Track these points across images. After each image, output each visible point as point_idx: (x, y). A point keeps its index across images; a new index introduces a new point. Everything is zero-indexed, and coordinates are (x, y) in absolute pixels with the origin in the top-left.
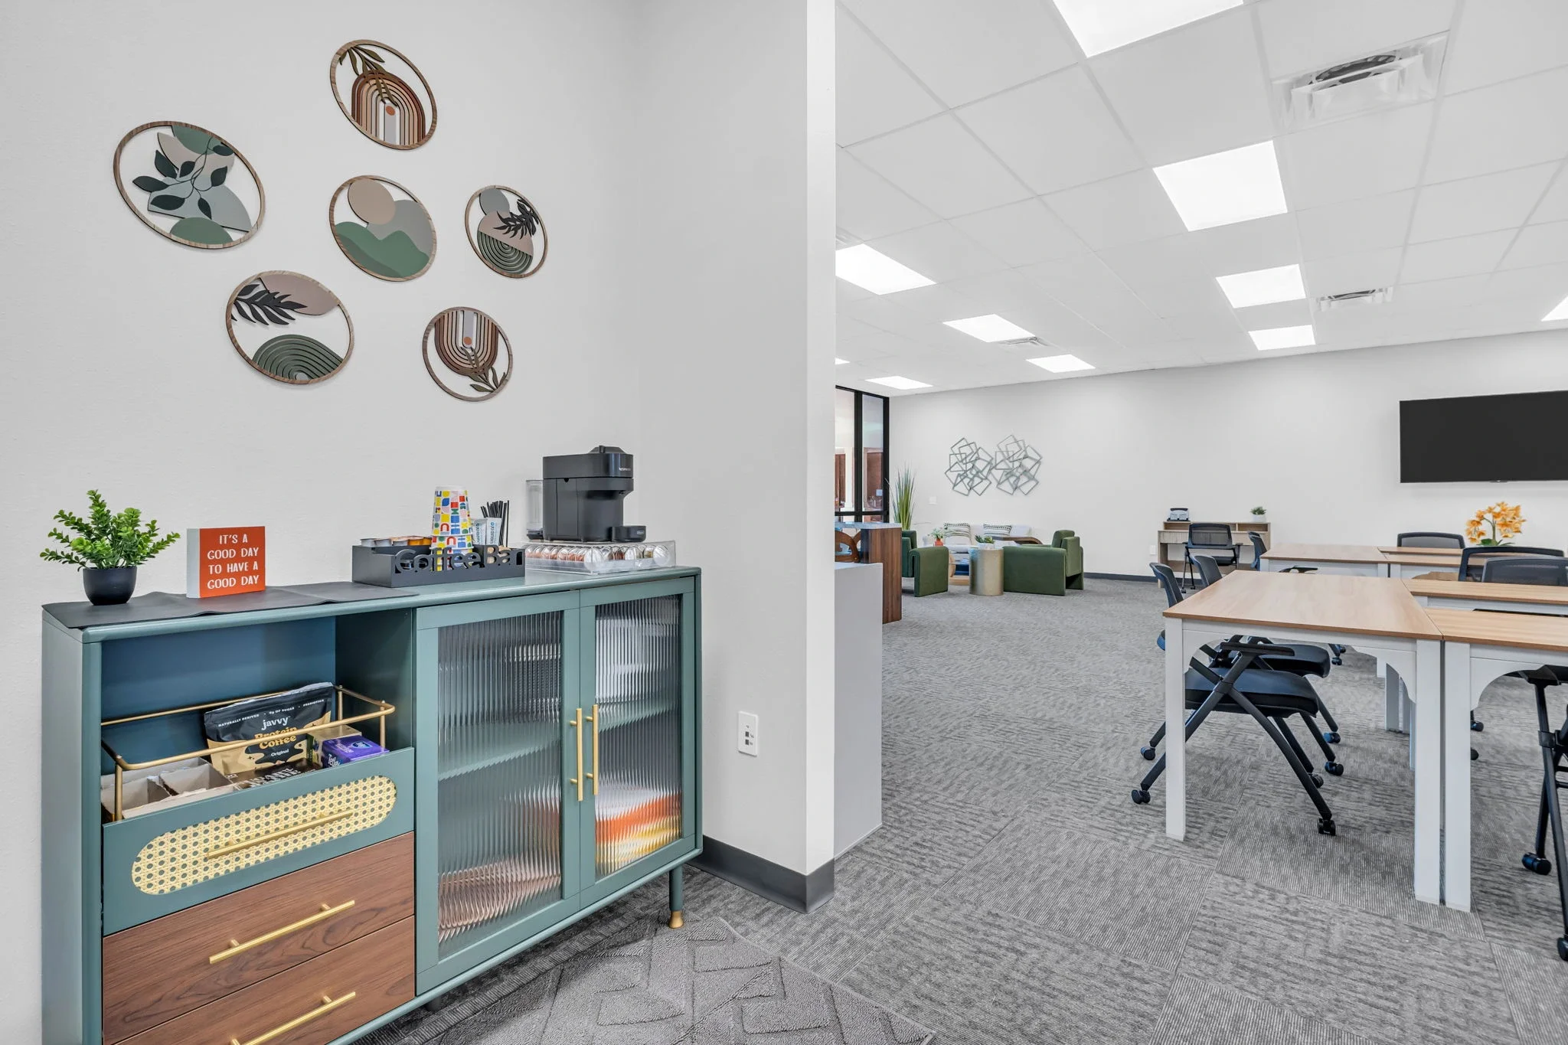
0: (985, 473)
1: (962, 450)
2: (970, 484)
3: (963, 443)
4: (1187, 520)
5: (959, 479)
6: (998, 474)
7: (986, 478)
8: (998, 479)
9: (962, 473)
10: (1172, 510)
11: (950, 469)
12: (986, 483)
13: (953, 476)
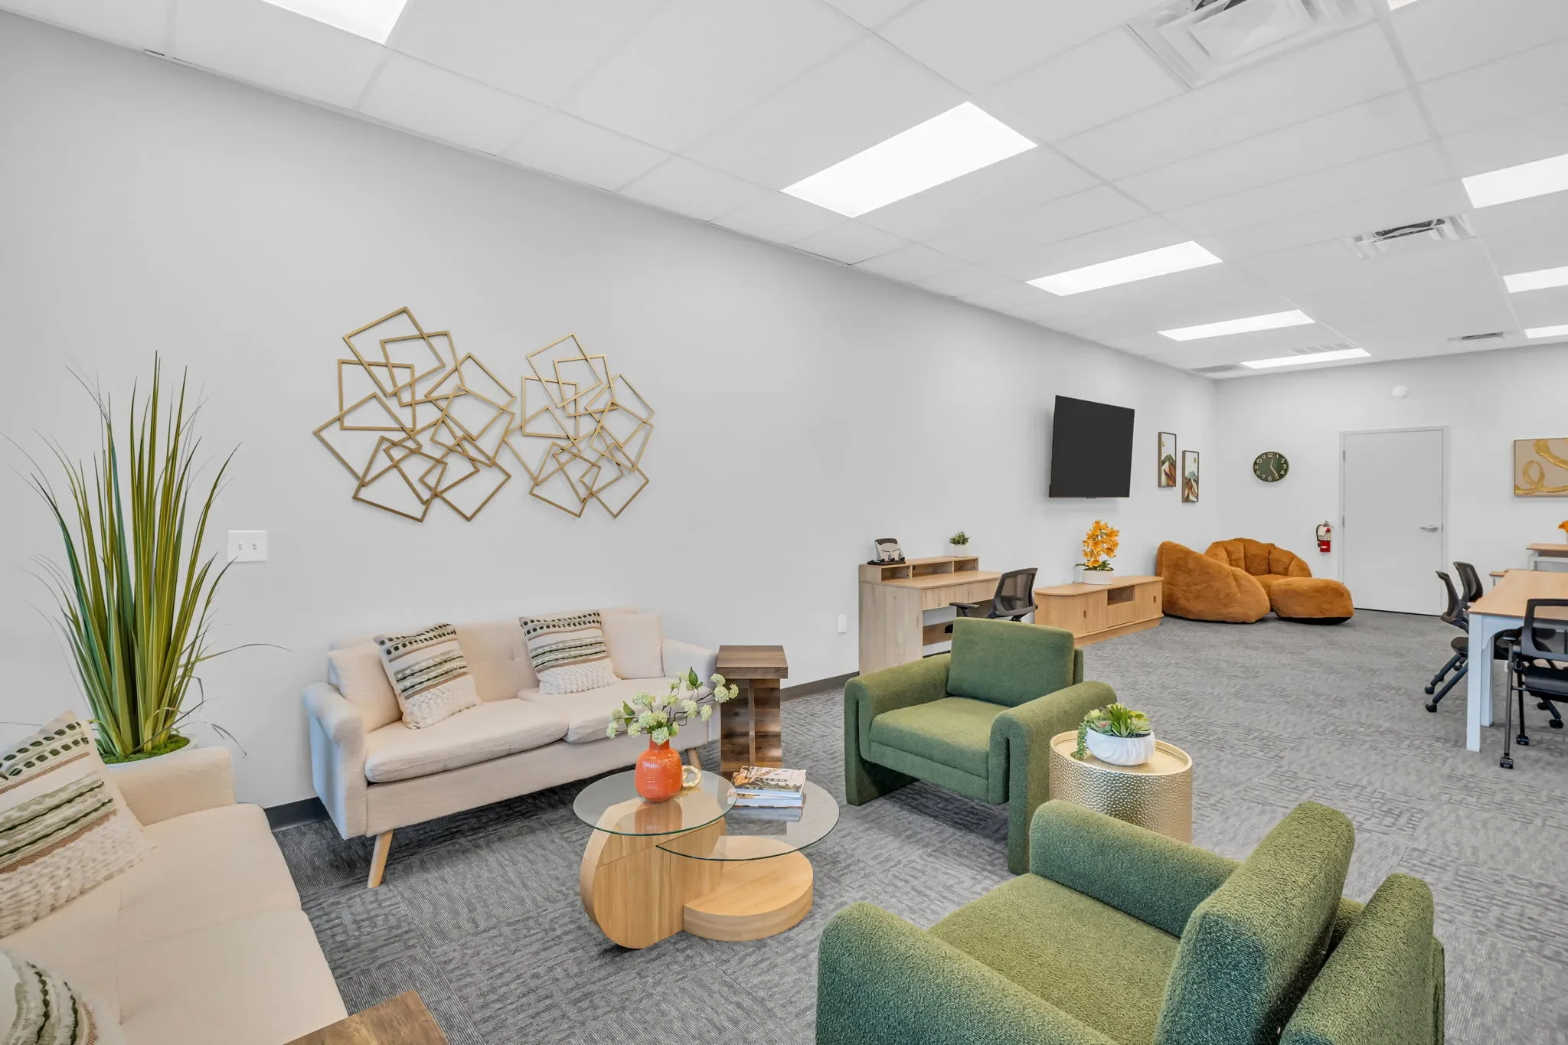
0: (488, 444)
1: (398, 353)
2: (432, 480)
3: (402, 327)
4: (902, 560)
5: (382, 462)
6: (533, 452)
7: (492, 463)
8: (534, 468)
9: (397, 436)
10: (881, 542)
11: (339, 419)
12: (488, 479)
13: (357, 449)
